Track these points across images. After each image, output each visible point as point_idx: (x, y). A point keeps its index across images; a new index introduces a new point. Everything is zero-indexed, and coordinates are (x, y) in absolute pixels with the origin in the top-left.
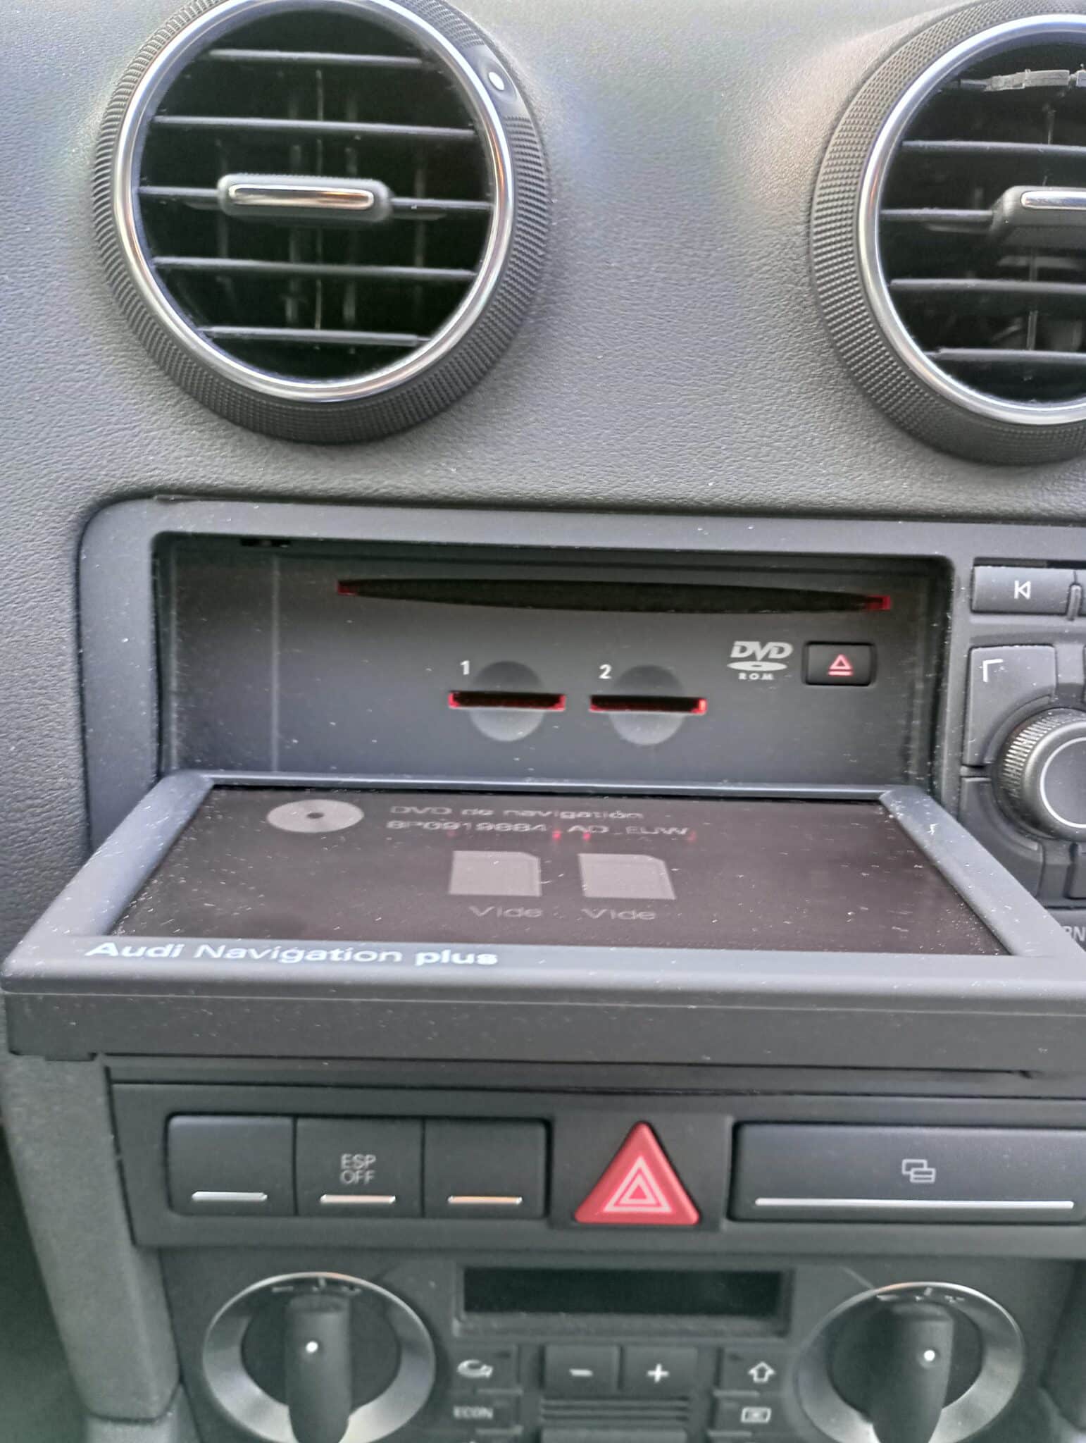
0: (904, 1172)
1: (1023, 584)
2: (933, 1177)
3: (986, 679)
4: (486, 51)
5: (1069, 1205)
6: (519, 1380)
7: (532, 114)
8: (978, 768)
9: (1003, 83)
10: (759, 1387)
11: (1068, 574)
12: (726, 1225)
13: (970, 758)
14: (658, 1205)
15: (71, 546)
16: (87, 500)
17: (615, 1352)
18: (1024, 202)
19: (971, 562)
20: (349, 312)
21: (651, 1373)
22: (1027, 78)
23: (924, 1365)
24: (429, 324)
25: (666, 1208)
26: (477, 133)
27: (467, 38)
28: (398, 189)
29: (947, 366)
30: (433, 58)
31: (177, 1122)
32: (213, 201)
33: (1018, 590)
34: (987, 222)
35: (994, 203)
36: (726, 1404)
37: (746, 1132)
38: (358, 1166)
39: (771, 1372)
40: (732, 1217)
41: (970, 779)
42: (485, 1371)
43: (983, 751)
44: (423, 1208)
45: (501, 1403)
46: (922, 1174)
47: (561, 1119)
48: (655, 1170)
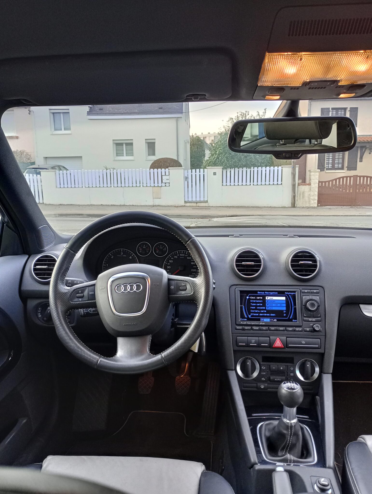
0: (302, 342)
1: (306, 291)
4: (260, 253)
5: (318, 346)
6: (268, 369)
7: (263, 257)
8: (304, 306)
9: (299, 254)
10: (291, 371)
11: (310, 290)
12: (286, 348)
14: (280, 345)
15: (229, 289)
16: (230, 286)
17: (277, 366)
18: (301, 263)
20: (250, 271)
21: (281, 368)
22: (300, 254)
23: (308, 367)
24: (257, 272)
25: (281, 346)
26: (260, 259)
27: (259, 253)
28: (254, 263)
29: (297, 274)
30: (257, 254)
31: (237, 337)
32: (242, 264)
34: (299, 264)
35: (299, 263)
36: (289, 373)
37: (287, 338)
38: (253, 341)
39: (293, 369)
40: (287, 347)
41: (304, 307)
42: (264, 368)
43: (304, 304)
44: (259, 346)
45: (266, 372)
46: (304, 342)
47: (271, 337)
48: (279, 341)
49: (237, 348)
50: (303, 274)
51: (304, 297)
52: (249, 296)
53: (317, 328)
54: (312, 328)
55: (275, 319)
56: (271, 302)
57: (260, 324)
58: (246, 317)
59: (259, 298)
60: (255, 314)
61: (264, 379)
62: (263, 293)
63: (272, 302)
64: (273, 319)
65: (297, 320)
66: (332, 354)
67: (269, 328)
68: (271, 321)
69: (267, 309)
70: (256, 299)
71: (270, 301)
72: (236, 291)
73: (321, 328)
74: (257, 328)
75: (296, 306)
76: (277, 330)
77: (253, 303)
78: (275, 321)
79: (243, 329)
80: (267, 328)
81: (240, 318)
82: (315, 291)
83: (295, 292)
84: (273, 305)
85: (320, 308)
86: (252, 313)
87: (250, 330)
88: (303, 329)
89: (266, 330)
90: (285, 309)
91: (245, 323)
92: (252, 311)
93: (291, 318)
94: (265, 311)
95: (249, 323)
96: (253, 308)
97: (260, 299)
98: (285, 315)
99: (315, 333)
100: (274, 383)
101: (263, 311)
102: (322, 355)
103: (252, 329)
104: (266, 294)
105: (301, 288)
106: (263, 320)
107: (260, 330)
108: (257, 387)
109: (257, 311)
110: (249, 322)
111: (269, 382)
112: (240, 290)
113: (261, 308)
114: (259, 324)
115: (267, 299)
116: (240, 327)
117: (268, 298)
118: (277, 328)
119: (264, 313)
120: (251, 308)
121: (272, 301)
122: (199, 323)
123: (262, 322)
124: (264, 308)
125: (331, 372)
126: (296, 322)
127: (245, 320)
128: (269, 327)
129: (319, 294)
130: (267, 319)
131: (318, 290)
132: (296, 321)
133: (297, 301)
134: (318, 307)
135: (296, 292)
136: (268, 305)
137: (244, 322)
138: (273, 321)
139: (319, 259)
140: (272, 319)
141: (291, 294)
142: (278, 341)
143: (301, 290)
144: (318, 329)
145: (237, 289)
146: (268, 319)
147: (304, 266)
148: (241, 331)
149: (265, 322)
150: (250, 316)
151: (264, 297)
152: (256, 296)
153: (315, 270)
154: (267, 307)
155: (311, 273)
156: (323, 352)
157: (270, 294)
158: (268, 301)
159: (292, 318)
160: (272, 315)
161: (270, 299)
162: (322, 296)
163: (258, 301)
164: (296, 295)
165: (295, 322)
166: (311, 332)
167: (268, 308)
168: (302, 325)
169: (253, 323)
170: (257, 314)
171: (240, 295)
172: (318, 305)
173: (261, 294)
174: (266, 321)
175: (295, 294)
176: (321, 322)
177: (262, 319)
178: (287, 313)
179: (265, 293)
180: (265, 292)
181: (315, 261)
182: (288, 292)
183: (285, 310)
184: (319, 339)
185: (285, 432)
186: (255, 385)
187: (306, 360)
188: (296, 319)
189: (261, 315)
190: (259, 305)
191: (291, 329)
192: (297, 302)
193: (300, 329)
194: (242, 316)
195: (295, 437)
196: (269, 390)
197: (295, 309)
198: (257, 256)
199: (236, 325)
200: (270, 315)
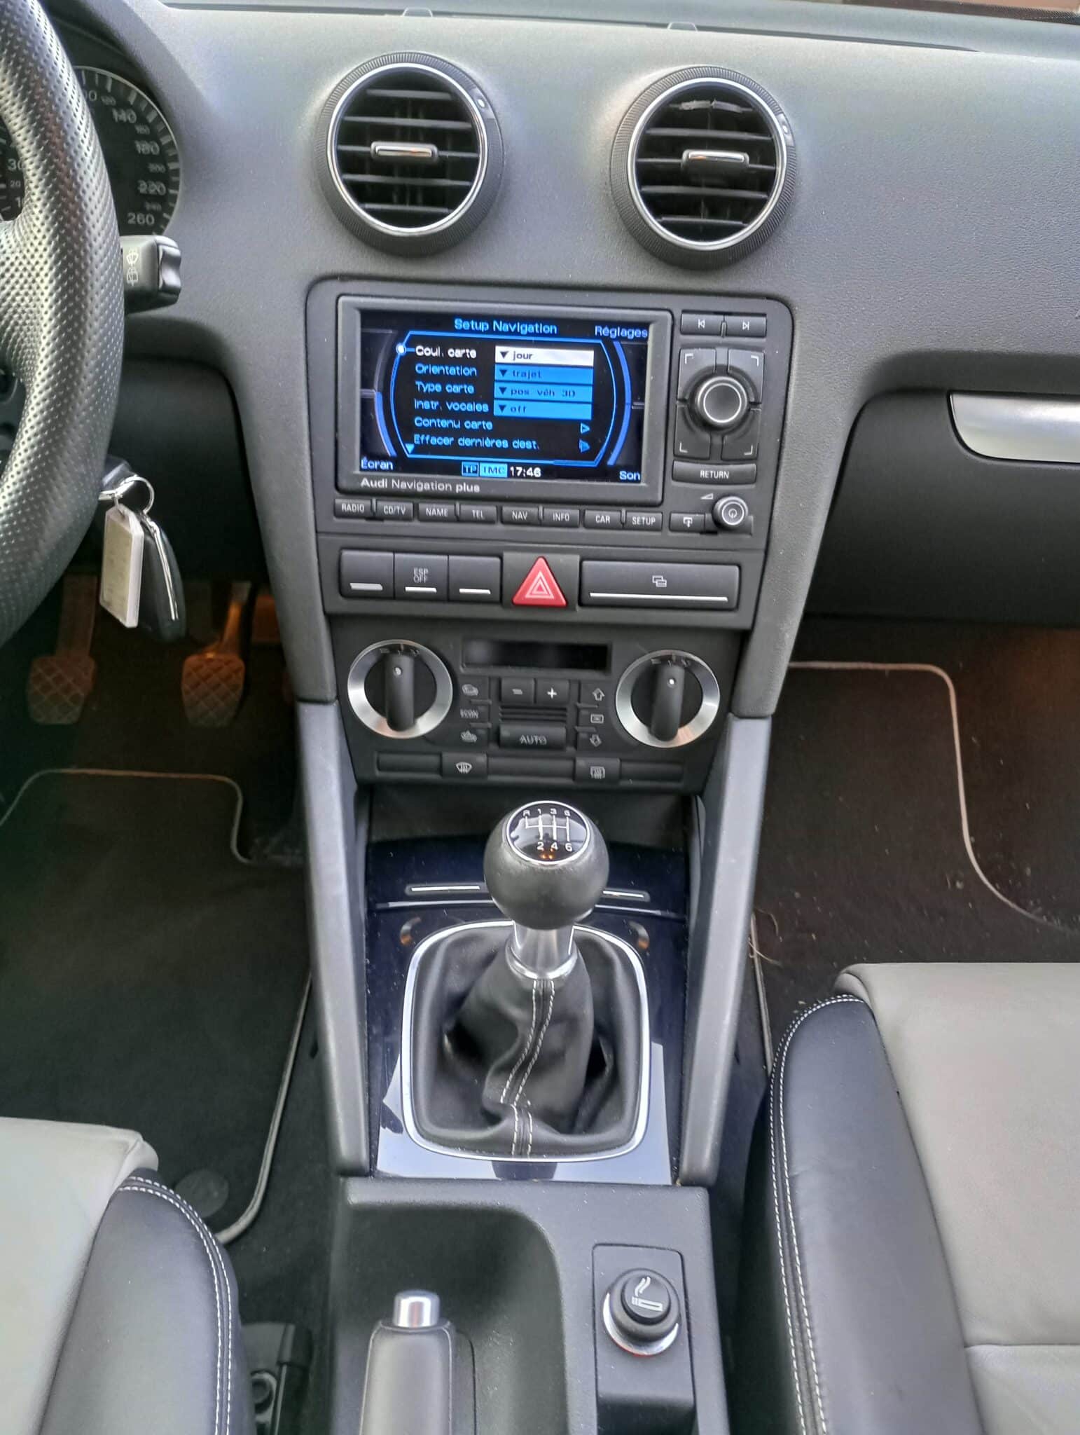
0: (653, 582)
1: (702, 322)
2: (666, 584)
3: (686, 362)
4: (476, 91)
5: (725, 599)
6: (490, 697)
7: (495, 115)
8: (683, 400)
9: (686, 101)
10: (598, 703)
11: (721, 317)
12: (578, 608)
13: (680, 395)
14: (549, 594)
15: (303, 299)
16: (311, 279)
17: (533, 683)
18: (690, 156)
19: (680, 311)
21: (549, 693)
22: (693, 105)
23: (670, 687)
24: (453, 206)
25: (552, 597)
26: (473, 125)
27: (470, 83)
28: (440, 148)
29: (664, 225)
30: (456, 93)
31: (344, 549)
32: (369, 153)
33: (700, 324)
34: (679, 164)
35: (680, 156)
36: (583, 713)
37: (585, 563)
38: (421, 574)
39: (603, 695)
40: (581, 604)
41: (679, 405)
42: (475, 691)
43: (684, 393)
44: (448, 595)
45: (482, 709)
46: (661, 582)
47: (506, 555)
48: (547, 578)
49: (342, 605)
50: (696, 225)
51: (687, 354)
52: (412, 343)
53: (732, 516)
54: (709, 516)
55: (534, 466)
56: (520, 378)
57: (457, 490)
58: (390, 450)
59: (459, 353)
60: (434, 441)
61: (474, 738)
62: (483, 326)
63: (525, 379)
64: (526, 466)
65: (640, 473)
66: (787, 636)
67: (500, 511)
68: (516, 476)
69: (497, 412)
70: (444, 360)
71: (517, 369)
72: (343, 309)
73: (750, 513)
74: (442, 510)
75: (643, 400)
76: (540, 523)
77: (428, 378)
78: (534, 477)
79: (374, 516)
80: (491, 509)
81: (361, 458)
82: (746, 323)
83: (644, 325)
84: (527, 393)
85: (759, 419)
86: (423, 430)
87: (406, 518)
88: (666, 519)
89: (488, 521)
90: (586, 413)
91: (382, 484)
92: (419, 422)
93: (611, 462)
94: (489, 425)
95: (404, 486)
96: (426, 405)
97: (464, 361)
98: (584, 446)
99: (721, 539)
100: (514, 752)
101: (475, 425)
102: (742, 638)
103: (417, 515)
104: (497, 332)
105: (677, 303)
106: (475, 472)
107: (457, 519)
108: (440, 770)
109: (444, 423)
110: (402, 480)
111: (493, 747)
112: (363, 306)
113: (470, 407)
114: (454, 488)
115: (499, 358)
116: (359, 506)
117: (504, 354)
118: (539, 511)
119: (481, 433)
120: (417, 404)
121: (526, 369)
122: (33, 510)
123: (470, 483)
124: (485, 408)
125: (772, 708)
126: (637, 481)
127: (385, 471)
128: (499, 504)
129: (764, 340)
130: (493, 466)
131: (763, 320)
132: (634, 476)
133: (652, 374)
134: (749, 410)
135: (651, 328)
136: (503, 390)
137: (379, 478)
138: (521, 476)
139: (789, 137)
140: (519, 464)
141: (626, 339)
142: (540, 574)
143: (677, 314)
144: (736, 519)
145: (344, 303)
146: (498, 466)
147: (704, 180)
148: (363, 522)
149: (482, 482)
150: (410, 447)
151: (486, 349)
152: (445, 344)
153: (761, 204)
154: (496, 403)
155: (740, 223)
156: (746, 624)
157: (519, 334)
158: (503, 372)
159: (619, 462)
160: (520, 444)
161: (518, 361)
162: (780, 352)
163: (453, 371)
164: (650, 344)
165: (633, 481)
166: (702, 533)
167: (502, 408)
168: (660, 498)
169: (422, 485)
170: (447, 441)
171: (363, 334)
172: (753, 400)
173: (470, 331)
174: (487, 474)
175: (647, 339)
176: (753, 486)
177: (468, 463)
178: (595, 439)
179: (491, 326)
180: (495, 323)
181: (767, 152)
182: (611, 324)
183: (585, 422)
184: (737, 569)
185: (515, 1012)
186: (433, 760)
187: (665, 660)
188: (636, 467)
189: (466, 442)
190: (457, 389)
191: (608, 519)
192: (652, 382)
193: (651, 518)
194: (369, 449)
195: (560, 1028)
196: (494, 779)
197: (638, 417)
198: (456, 109)
199: (337, 493)
200: (510, 444)
